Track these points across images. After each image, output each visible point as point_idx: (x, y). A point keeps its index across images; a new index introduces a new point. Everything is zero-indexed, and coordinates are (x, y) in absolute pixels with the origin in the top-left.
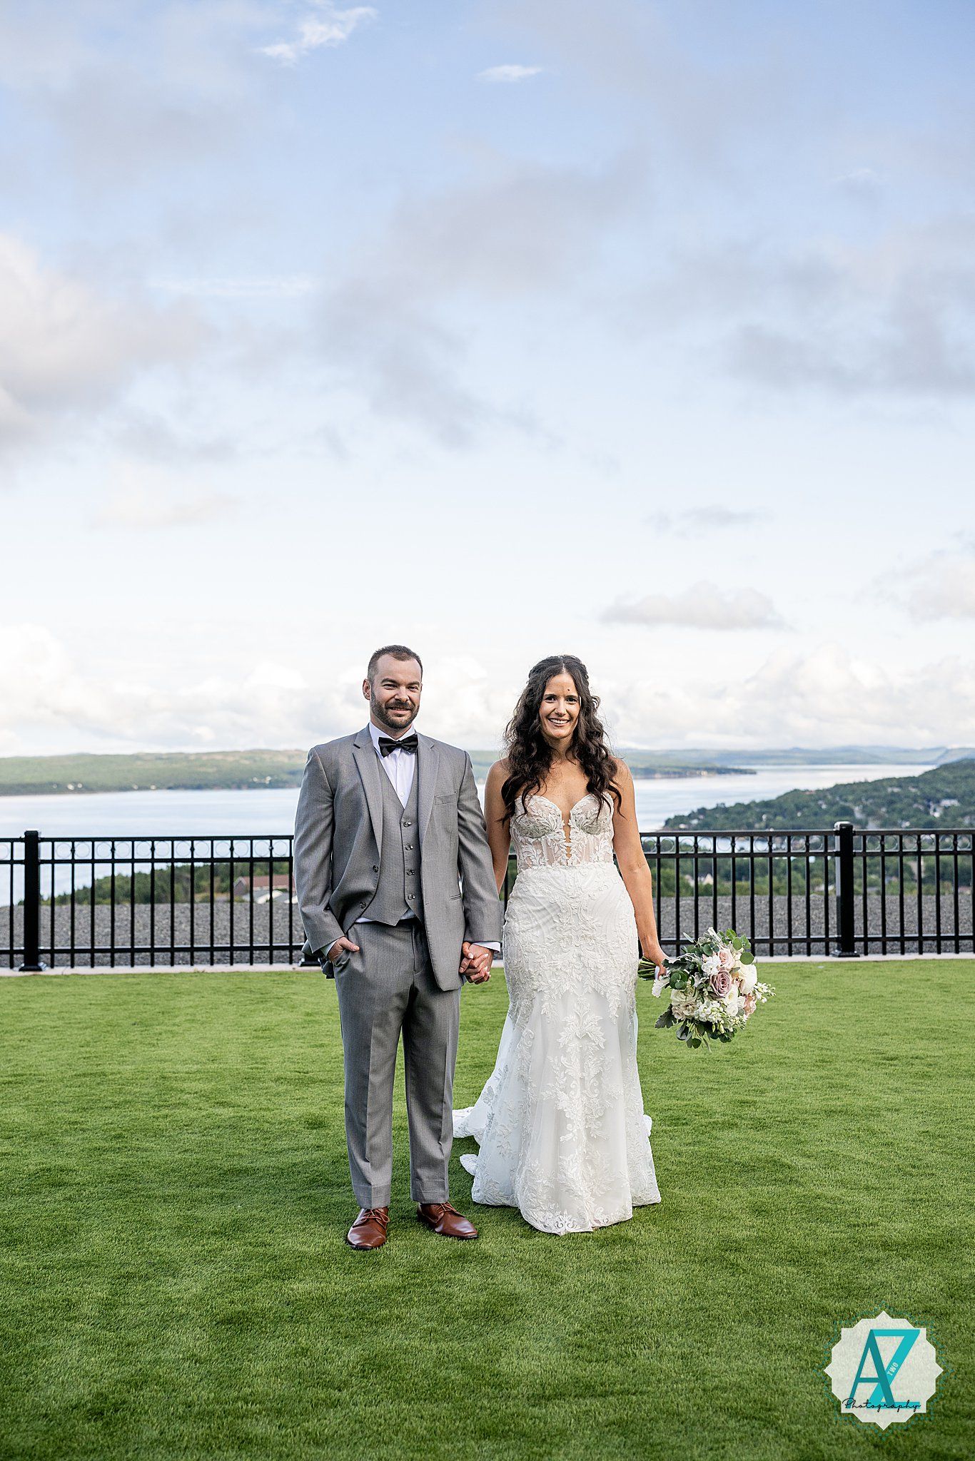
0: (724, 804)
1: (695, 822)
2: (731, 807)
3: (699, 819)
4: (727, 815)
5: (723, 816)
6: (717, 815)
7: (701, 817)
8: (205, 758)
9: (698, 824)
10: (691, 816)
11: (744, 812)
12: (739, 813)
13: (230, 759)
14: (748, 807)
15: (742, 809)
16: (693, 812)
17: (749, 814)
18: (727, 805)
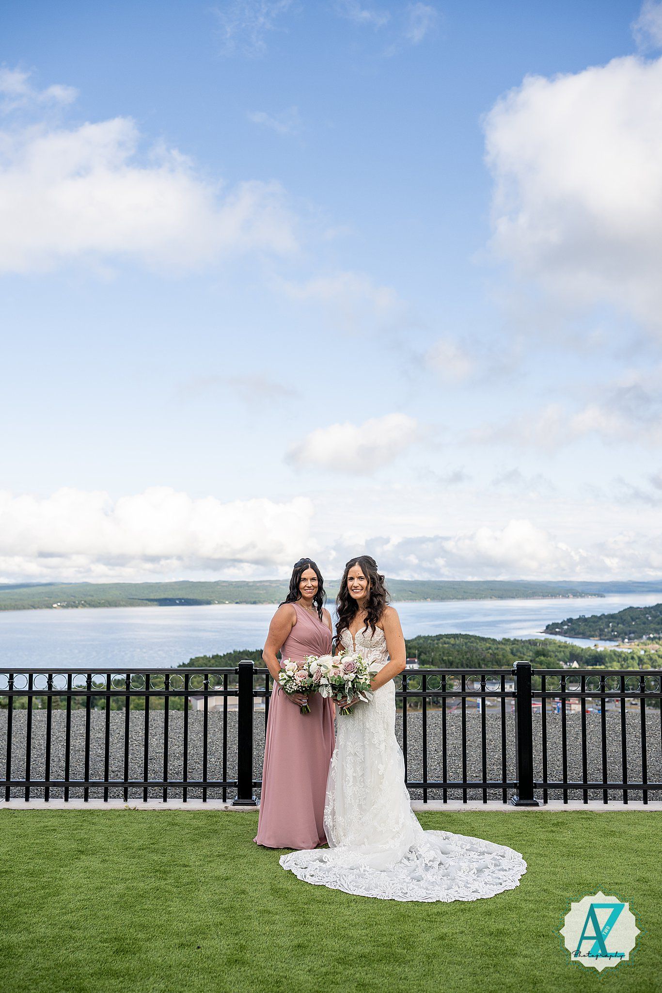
0: (584, 616)
1: (566, 627)
2: (589, 618)
3: (568, 626)
4: (586, 623)
5: (584, 624)
6: (580, 623)
7: (570, 624)
8: (258, 584)
9: (568, 629)
10: (563, 623)
11: (597, 622)
12: (594, 622)
13: (274, 585)
14: (600, 618)
15: (596, 619)
16: (564, 621)
17: (600, 623)
18: (586, 617)
